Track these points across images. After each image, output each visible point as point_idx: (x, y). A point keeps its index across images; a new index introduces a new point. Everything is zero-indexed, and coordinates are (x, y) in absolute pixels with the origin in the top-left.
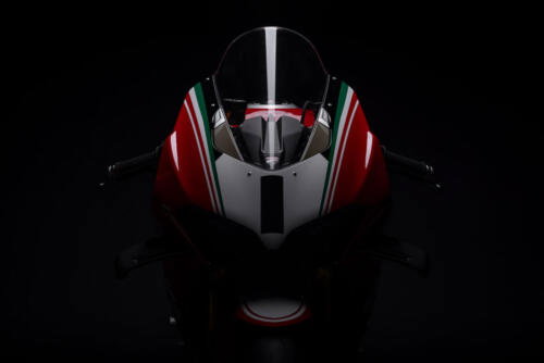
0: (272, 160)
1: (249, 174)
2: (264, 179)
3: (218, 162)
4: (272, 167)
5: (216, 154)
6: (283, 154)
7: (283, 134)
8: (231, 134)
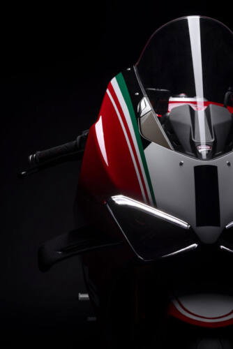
0: (203, 150)
1: (181, 164)
2: (198, 169)
3: (146, 151)
4: (204, 156)
5: (144, 143)
6: (215, 143)
7: (213, 123)
8: (158, 123)
